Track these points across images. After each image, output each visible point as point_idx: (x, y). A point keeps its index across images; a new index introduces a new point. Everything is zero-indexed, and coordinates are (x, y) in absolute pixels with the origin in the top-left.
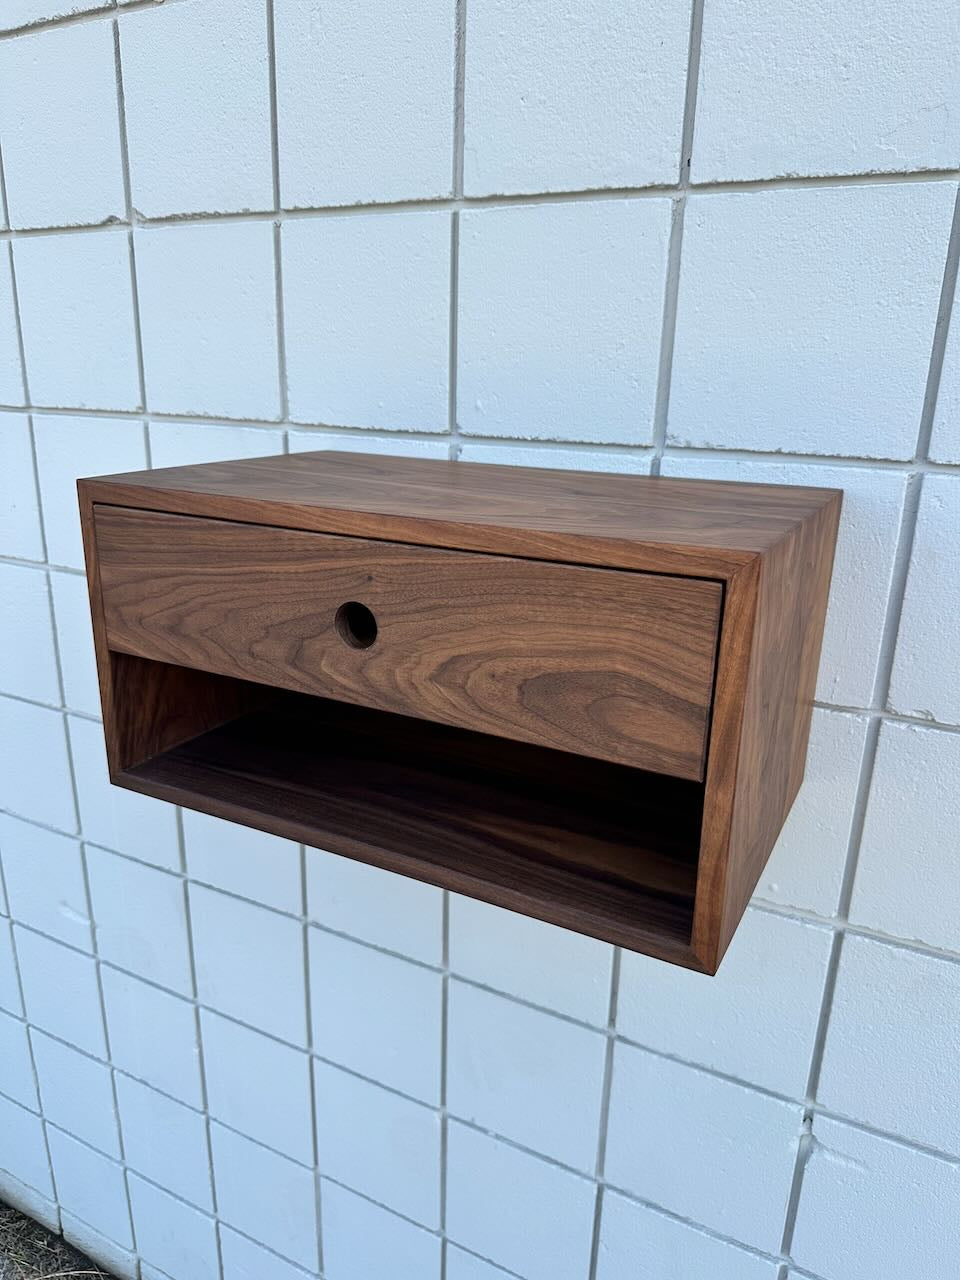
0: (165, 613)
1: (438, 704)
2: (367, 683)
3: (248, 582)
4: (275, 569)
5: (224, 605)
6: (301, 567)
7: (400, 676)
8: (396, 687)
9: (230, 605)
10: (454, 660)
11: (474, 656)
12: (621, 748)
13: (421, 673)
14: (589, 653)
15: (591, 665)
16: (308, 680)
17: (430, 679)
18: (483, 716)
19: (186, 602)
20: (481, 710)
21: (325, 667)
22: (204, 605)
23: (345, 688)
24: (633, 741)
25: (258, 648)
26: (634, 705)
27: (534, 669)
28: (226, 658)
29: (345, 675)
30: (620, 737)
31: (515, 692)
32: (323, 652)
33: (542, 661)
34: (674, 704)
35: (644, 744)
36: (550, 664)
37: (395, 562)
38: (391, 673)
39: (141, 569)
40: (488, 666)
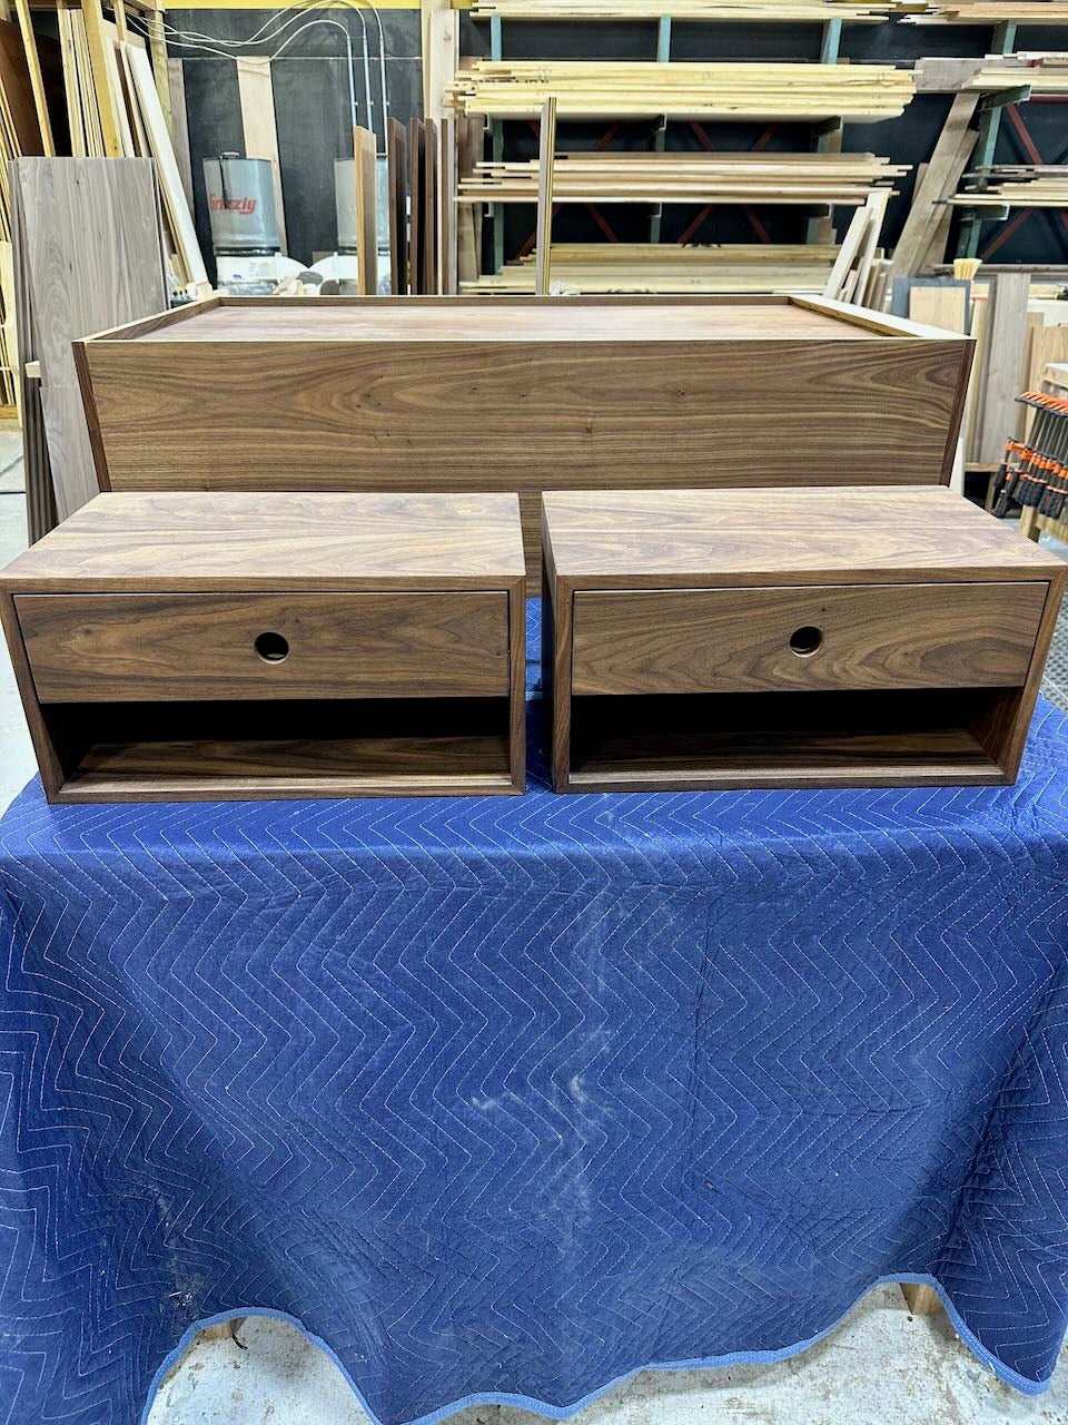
0: (637, 660)
1: (864, 678)
2: (810, 676)
3: (718, 627)
4: (743, 615)
5: (694, 646)
6: (768, 611)
7: (836, 668)
8: (832, 674)
9: (699, 646)
10: (878, 650)
11: (893, 645)
12: (981, 679)
13: (856, 660)
14: (969, 630)
15: (971, 636)
16: (760, 683)
17: (859, 665)
18: (894, 679)
19: (658, 649)
20: (894, 676)
21: (776, 672)
22: (675, 649)
23: (789, 682)
24: (988, 673)
25: (719, 670)
26: (992, 654)
27: (934, 645)
28: (691, 681)
29: (791, 674)
30: (982, 672)
31: (919, 660)
32: (777, 663)
33: (940, 641)
34: (1016, 648)
35: (995, 673)
36: (945, 641)
37: (844, 597)
38: (829, 666)
39: (618, 632)
40: (902, 650)
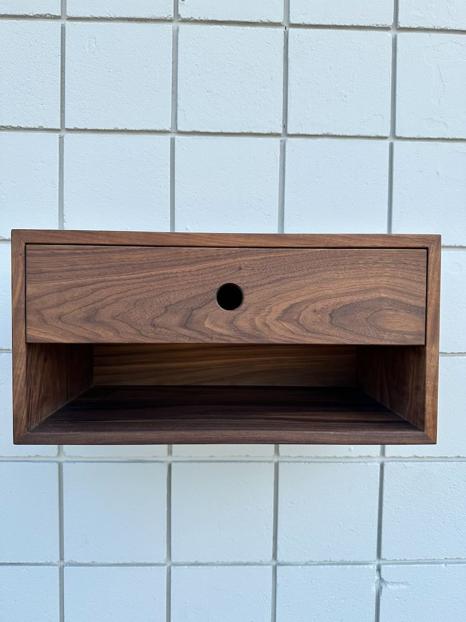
0: (83, 309)
1: (282, 333)
2: (237, 329)
3: (154, 281)
4: (175, 271)
5: (133, 298)
6: (194, 268)
7: (258, 321)
8: (255, 328)
9: (138, 297)
10: (292, 306)
11: (304, 302)
12: (386, 336)
13: (274, 315)
14: (366, 291)
15: (368, 296)
16: (195, 335)
17: (277, 320)
18: (309, 334)
19: (102, 300)
20: (308, 331)
21: (207, 324)
22: (117, 300)
23: (221, 334)
24: (391, 332)
25: (158, 321)
26: (391, 312)
27: (338, 304)
28: (132, 331)
29: (221, 327)
30: (385, 331)
31: (328, 318)
32: (207, 316)
33: (342, 299)
34: (409, 308)
35: (397, 332)
36: (347, 300)
37: (256, 258)
38: (252, 320)
39: (65, 283)
40: (312, 307)
